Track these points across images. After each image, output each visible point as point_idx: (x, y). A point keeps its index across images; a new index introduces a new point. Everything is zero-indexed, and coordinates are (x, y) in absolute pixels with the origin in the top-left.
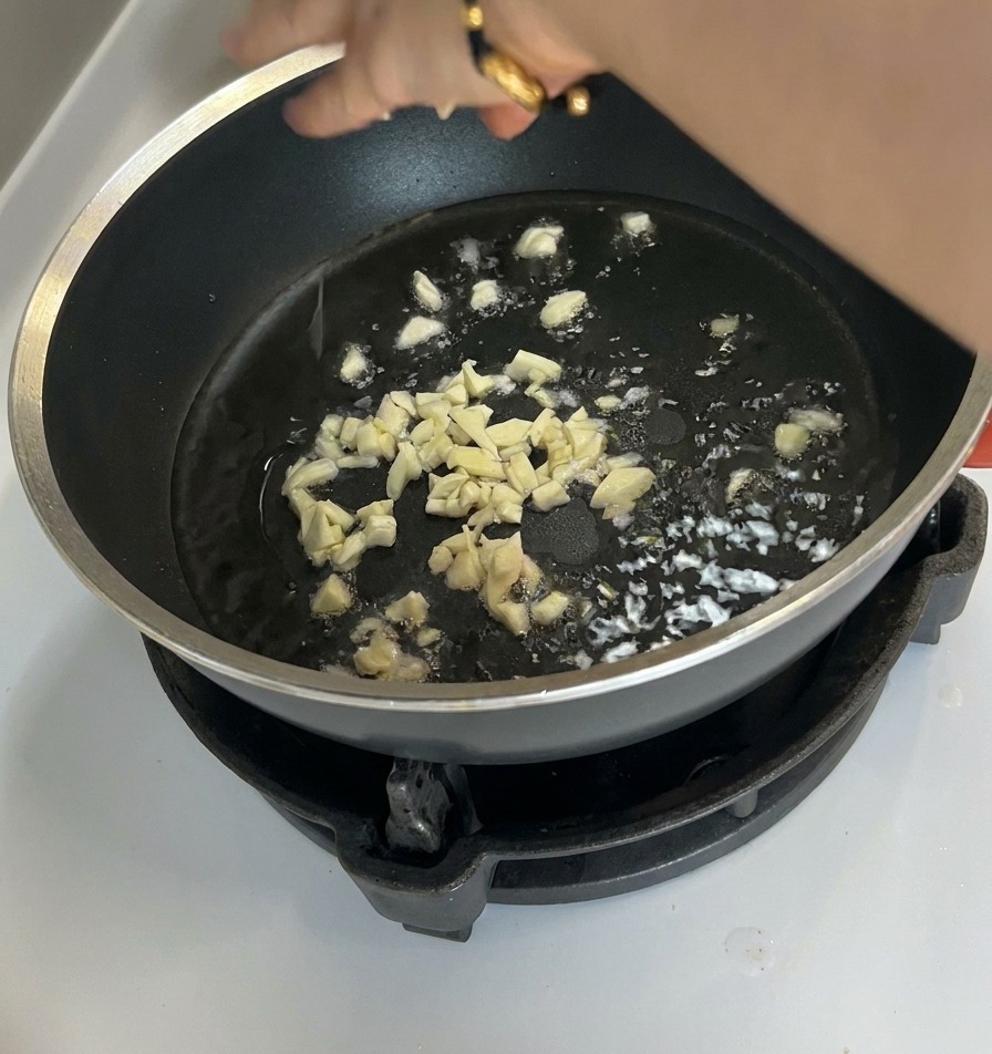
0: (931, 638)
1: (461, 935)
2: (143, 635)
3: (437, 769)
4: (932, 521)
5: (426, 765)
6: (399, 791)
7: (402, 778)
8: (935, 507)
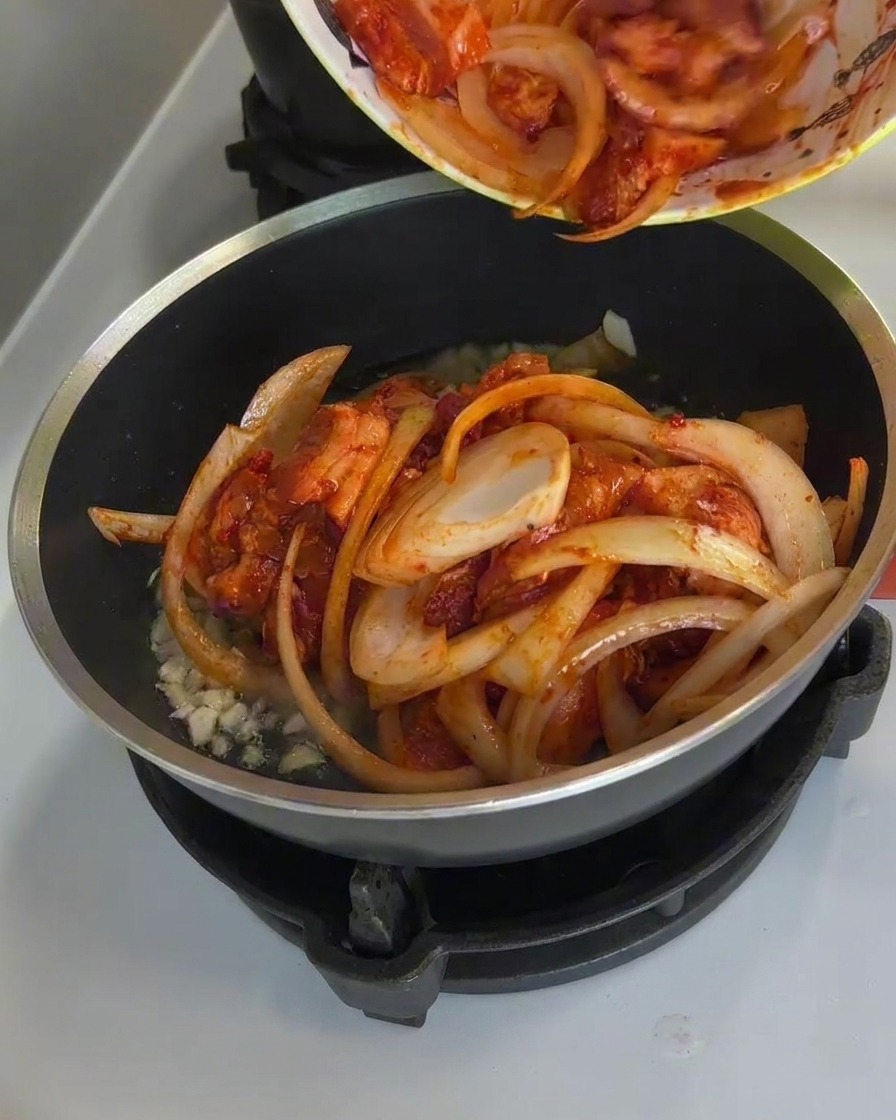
0: (841, 752)
1: (416, 1021)
2: (129, 750)
3: (395, 871)
4: (842, 647)
5: (385, 868)
6: (361, 892)
7: (362, 881)
8: (844, 635)
